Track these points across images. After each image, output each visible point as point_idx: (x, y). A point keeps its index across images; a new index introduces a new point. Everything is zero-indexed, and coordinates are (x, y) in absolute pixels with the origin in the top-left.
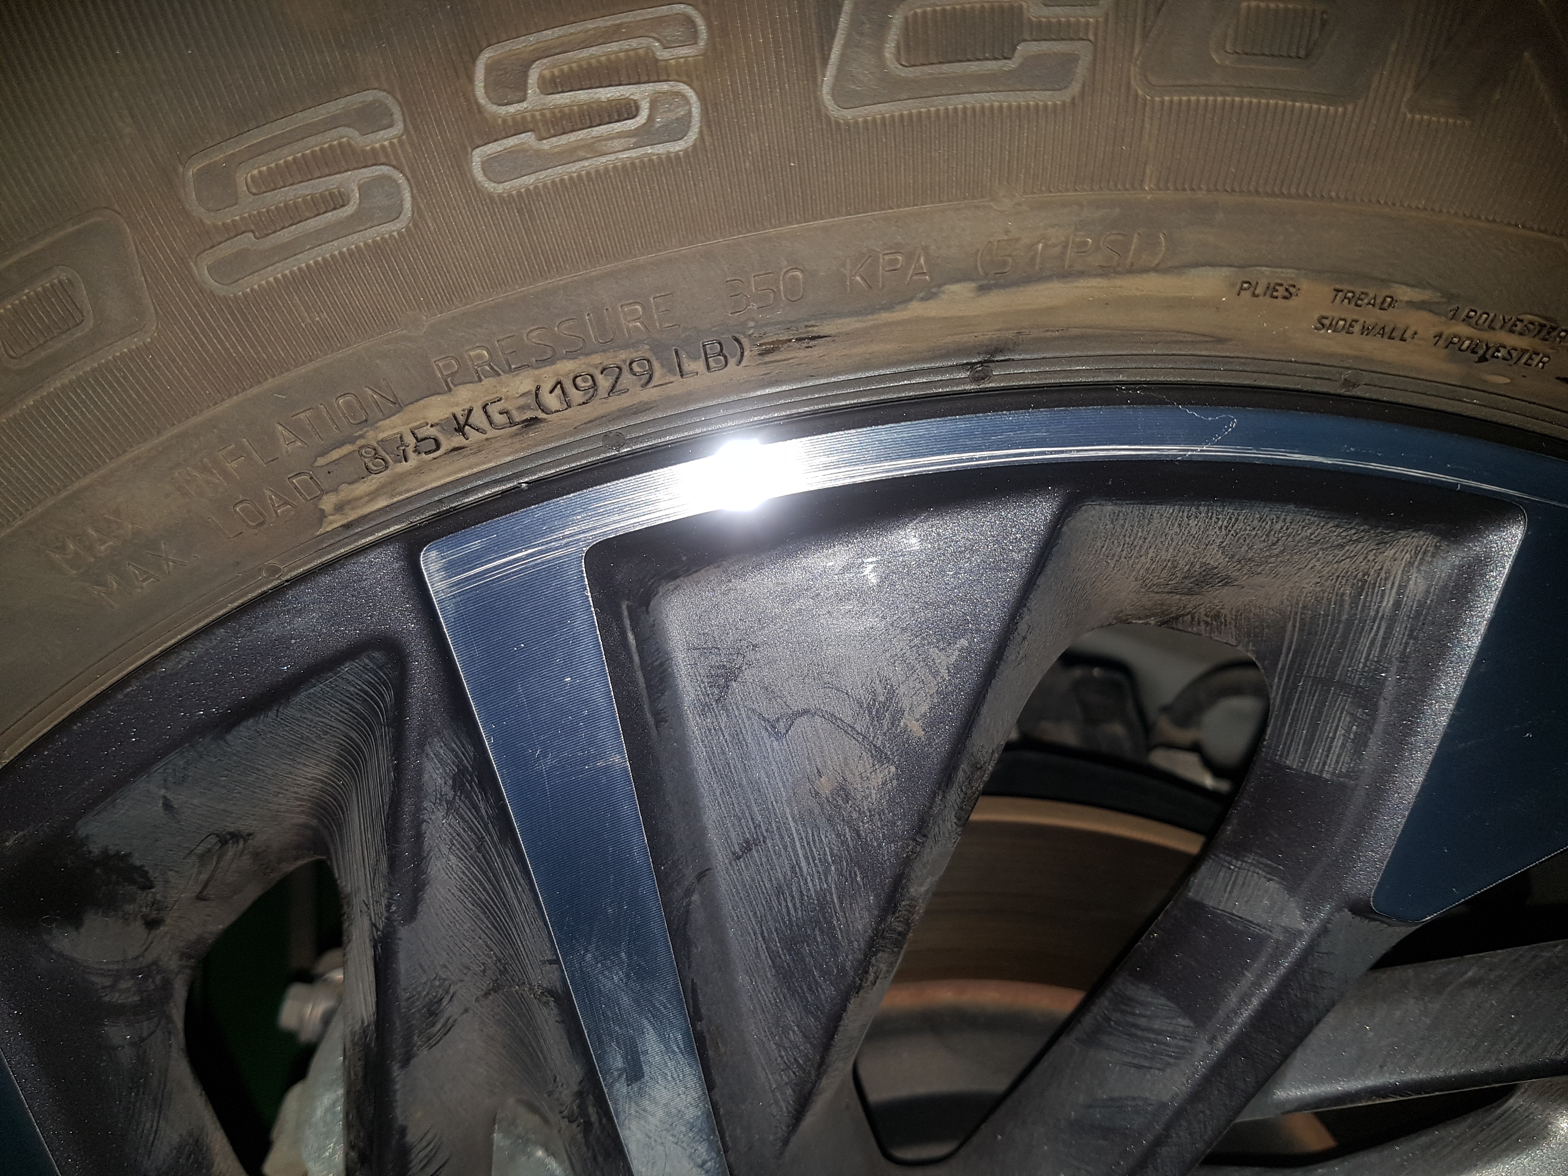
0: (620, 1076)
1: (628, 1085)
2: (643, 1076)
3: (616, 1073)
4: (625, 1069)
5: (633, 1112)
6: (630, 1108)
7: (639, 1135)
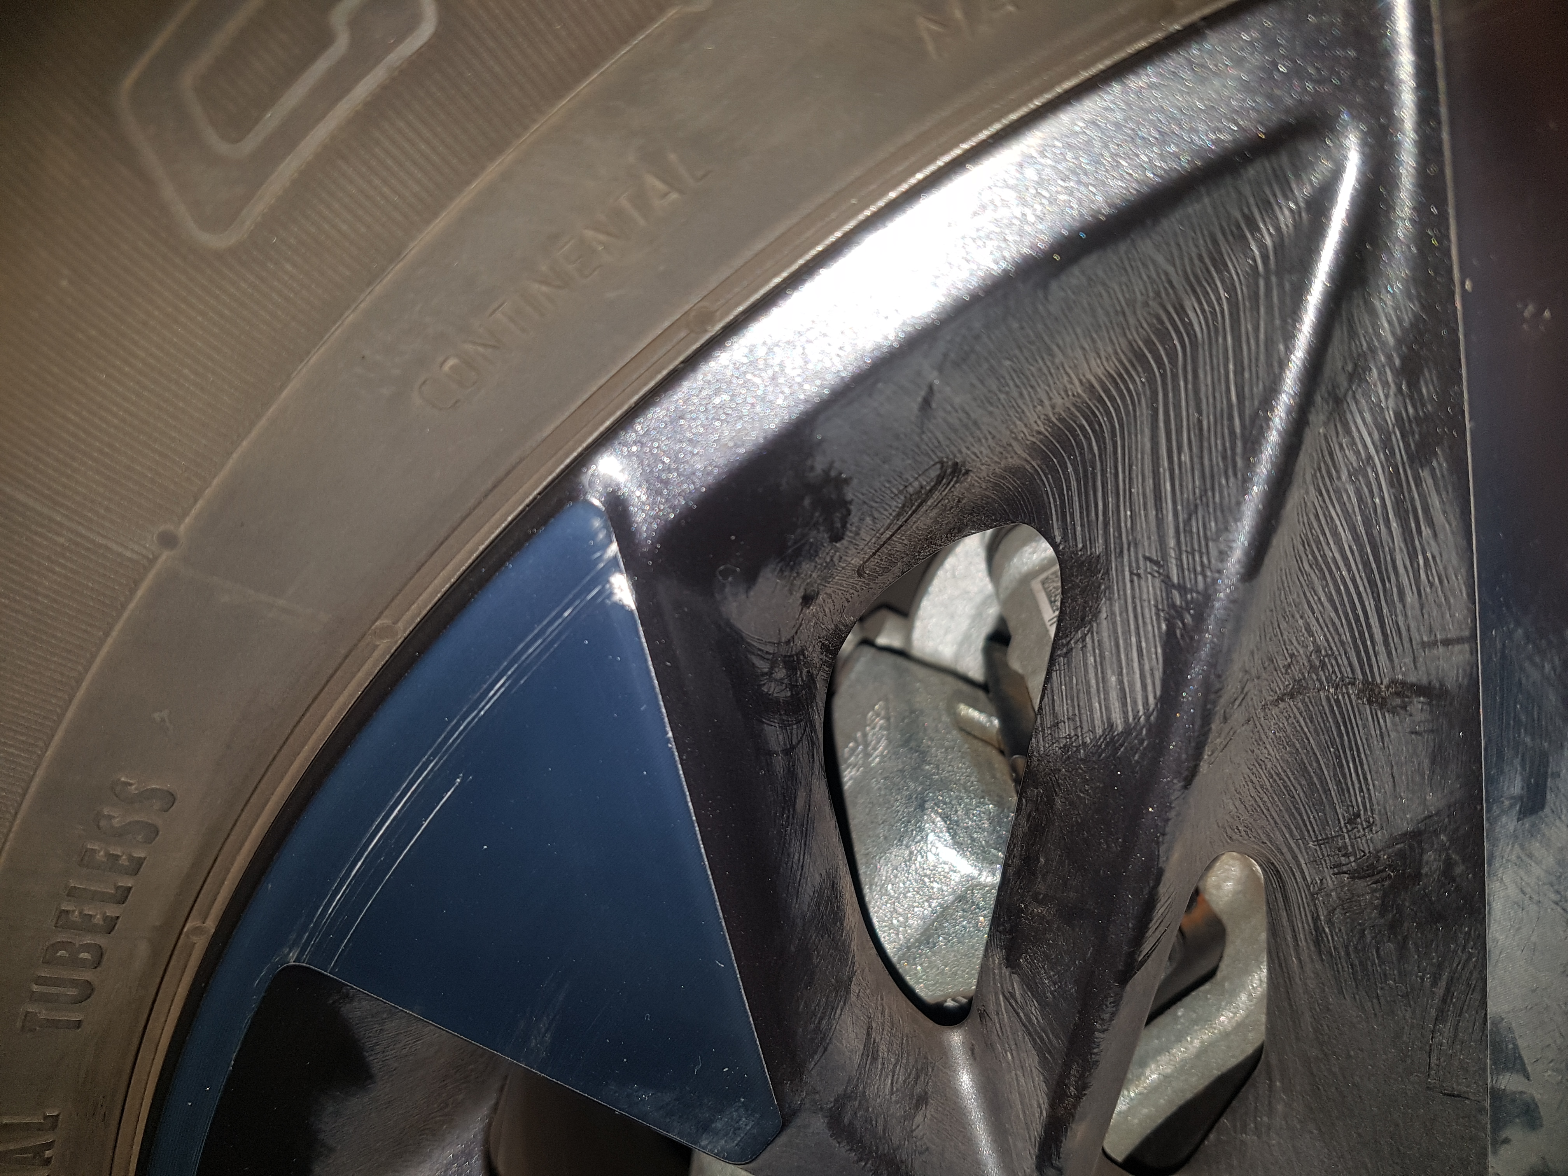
0: (1511, 806)
1: (1519, 820)
2: (1542, 808)
3: (1507, 803)
4: (1521, 798)
5: (1513, 857)
6: (1512, 850)
7: (1512, 890)
